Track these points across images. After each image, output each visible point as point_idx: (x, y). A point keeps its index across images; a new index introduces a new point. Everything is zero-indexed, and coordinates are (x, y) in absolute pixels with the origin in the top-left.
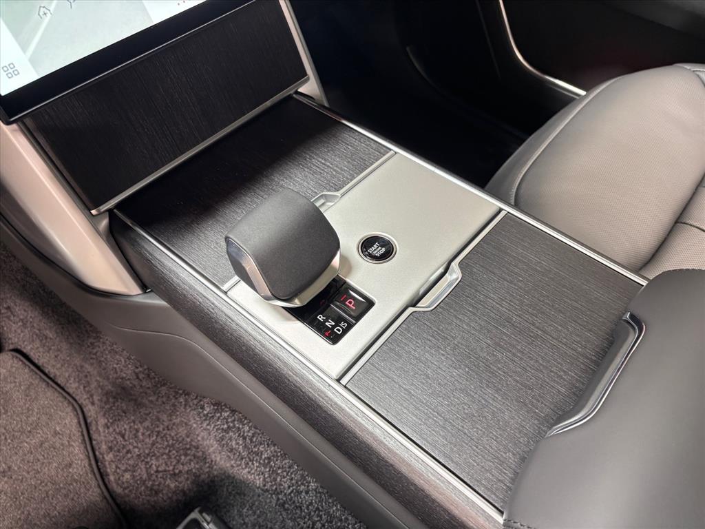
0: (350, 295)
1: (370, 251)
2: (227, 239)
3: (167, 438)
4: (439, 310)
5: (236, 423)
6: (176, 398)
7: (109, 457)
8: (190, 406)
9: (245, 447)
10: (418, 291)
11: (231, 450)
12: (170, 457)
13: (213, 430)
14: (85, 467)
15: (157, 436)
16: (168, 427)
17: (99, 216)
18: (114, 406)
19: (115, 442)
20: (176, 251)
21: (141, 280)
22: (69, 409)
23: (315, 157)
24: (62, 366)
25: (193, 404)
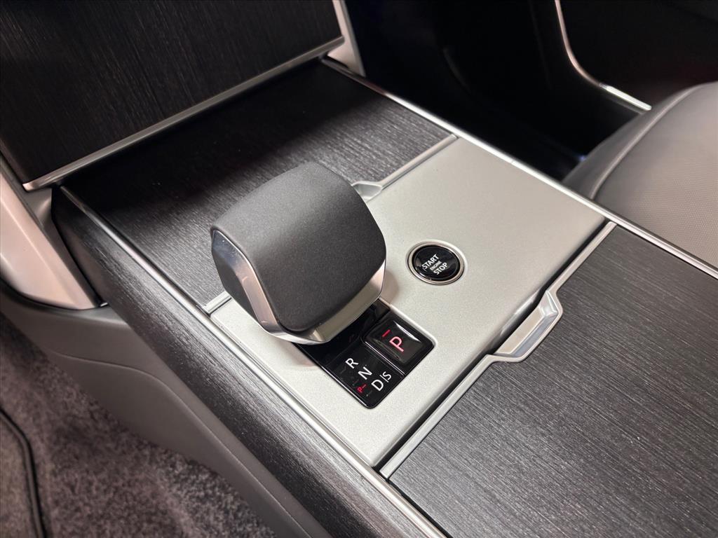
0: (397, 329)
1: (425, 266)
2: (214, 231)
3: (126, 496)
4: (533, 361)
5: (217, 489)
6: (140, 450)
7: (55, 513)
8: (157, 462)
9: (227, 525)
10: (500, 330)
11: (208, 527)
12: (128, 523)
13: (185, 497)
14: (25, 521)
15: (115, 493)
16: (129, 482)
17: (36, 194)
18: (65, 448)
19: (62, 495)
20: (142, 250)
21: (94, 289)
22: (14, 445)
23: (348, 135)
25: (161, 459)
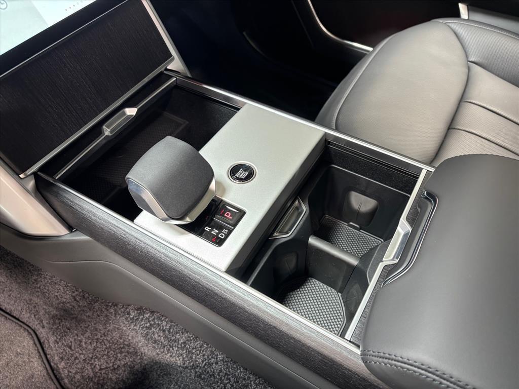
0: (227, 209)
1: (237, 175)
2: (128, 179)
3: (104, 342)
5: (156, 320)
6: (108, 310)
7: (62, 365)
8: (119, 314)
9: (166, 337)
11: (155, 342)
12: (109, 357)
13: (139, 329)
14: (44, 376)
15: (97, 342)
16: (104, 334)
17: (26, 179)
18: (60, 326)
19: (64, 353)
21: (67, 223)
22: (26, 334)
24: (15, 302)
25: (121, 312)
